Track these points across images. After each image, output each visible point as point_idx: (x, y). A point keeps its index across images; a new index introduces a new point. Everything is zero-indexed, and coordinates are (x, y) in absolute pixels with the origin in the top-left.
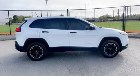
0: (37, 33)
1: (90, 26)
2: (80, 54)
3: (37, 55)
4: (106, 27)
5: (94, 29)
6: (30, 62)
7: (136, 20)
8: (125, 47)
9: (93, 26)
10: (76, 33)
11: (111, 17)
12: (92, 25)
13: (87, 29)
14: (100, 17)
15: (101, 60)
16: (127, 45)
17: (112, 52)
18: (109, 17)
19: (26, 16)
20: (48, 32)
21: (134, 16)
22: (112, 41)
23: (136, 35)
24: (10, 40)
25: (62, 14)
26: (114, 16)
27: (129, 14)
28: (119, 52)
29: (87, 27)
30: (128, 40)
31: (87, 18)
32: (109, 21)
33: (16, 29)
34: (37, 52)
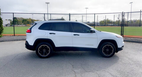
0: (45, 34)
1: (91, 29)
2: (81, 54)
3: (44, 53)
4: (105, 31)
5: (94, 32)
6: (38, 59)
7: (136, 26)
8: (121, 49)
9: (93, 30)
10: (79, 35)
11: (111, 22)
12: (92, 28)
13: (88, 32)
14: (101, 21)
15: (99, 59)
16: (123, 47)
17: (109, 53)
18: (110, 22)
19: (36, 20)
20: (55, 34)
21: (135, 21)
22: (109, 43)
23: (133, 39)
24: (15, 40)
25: (62, 17)
26: (115, 21)
27: (129, 19)
28: (115, 53)
29: (88, 30)
30: (123, 42)
31: (88, 22)
32: (110, 25)
33: (27, 30)
34: (44, 50)
